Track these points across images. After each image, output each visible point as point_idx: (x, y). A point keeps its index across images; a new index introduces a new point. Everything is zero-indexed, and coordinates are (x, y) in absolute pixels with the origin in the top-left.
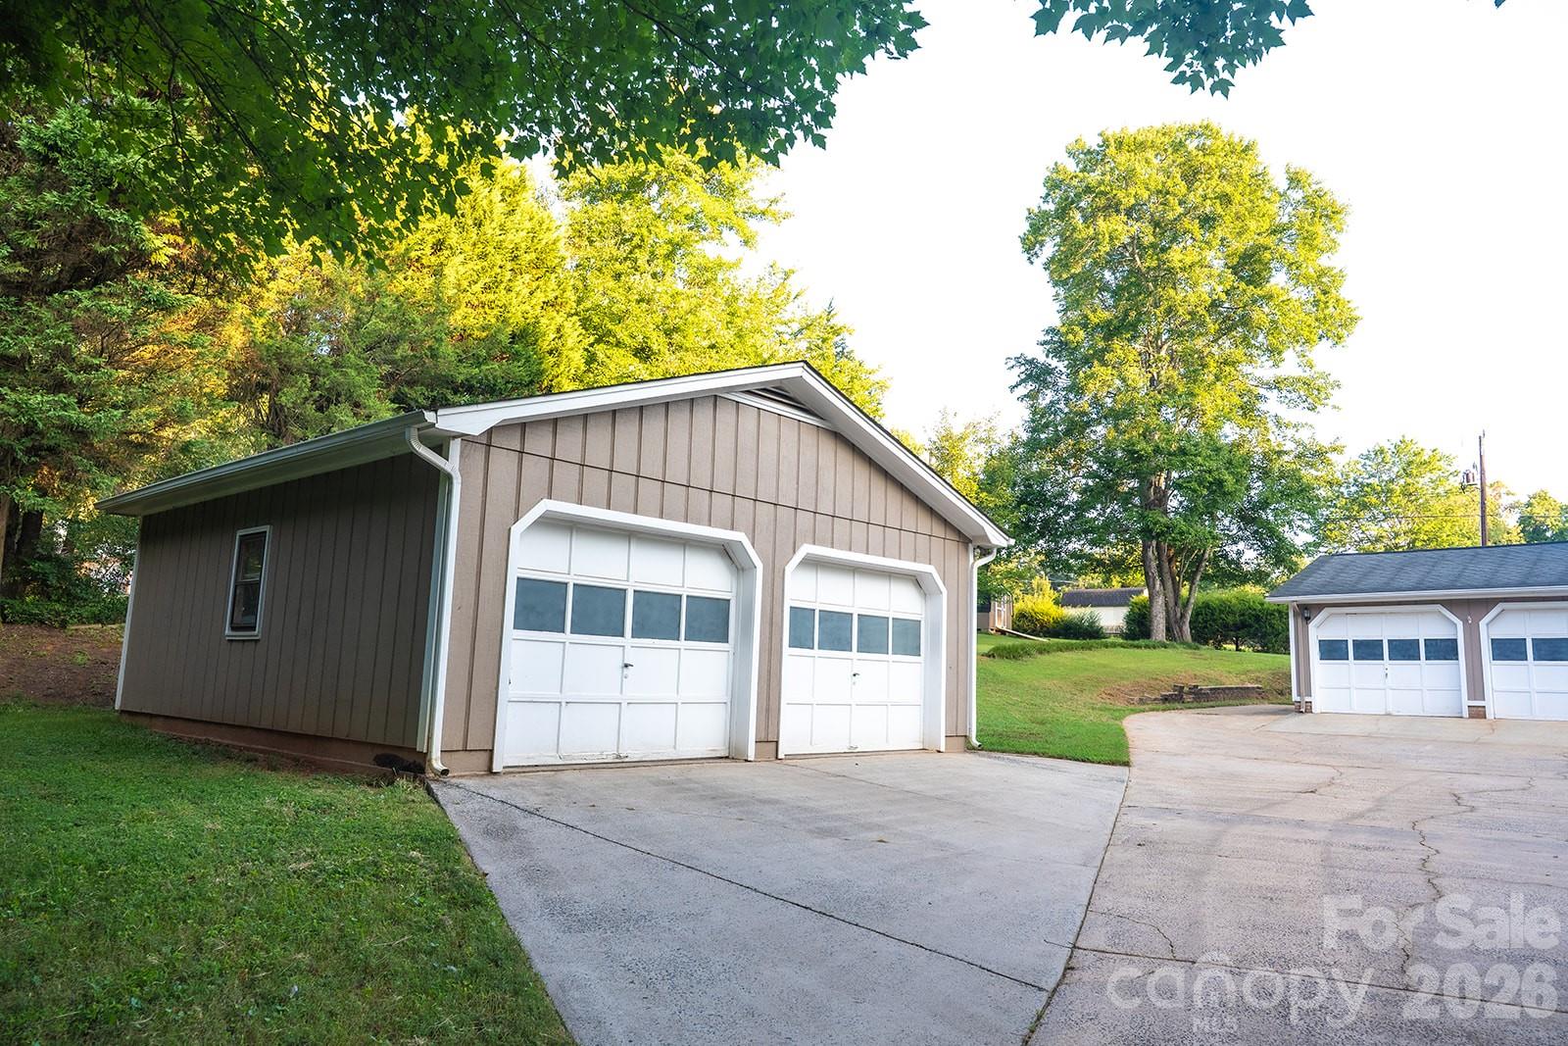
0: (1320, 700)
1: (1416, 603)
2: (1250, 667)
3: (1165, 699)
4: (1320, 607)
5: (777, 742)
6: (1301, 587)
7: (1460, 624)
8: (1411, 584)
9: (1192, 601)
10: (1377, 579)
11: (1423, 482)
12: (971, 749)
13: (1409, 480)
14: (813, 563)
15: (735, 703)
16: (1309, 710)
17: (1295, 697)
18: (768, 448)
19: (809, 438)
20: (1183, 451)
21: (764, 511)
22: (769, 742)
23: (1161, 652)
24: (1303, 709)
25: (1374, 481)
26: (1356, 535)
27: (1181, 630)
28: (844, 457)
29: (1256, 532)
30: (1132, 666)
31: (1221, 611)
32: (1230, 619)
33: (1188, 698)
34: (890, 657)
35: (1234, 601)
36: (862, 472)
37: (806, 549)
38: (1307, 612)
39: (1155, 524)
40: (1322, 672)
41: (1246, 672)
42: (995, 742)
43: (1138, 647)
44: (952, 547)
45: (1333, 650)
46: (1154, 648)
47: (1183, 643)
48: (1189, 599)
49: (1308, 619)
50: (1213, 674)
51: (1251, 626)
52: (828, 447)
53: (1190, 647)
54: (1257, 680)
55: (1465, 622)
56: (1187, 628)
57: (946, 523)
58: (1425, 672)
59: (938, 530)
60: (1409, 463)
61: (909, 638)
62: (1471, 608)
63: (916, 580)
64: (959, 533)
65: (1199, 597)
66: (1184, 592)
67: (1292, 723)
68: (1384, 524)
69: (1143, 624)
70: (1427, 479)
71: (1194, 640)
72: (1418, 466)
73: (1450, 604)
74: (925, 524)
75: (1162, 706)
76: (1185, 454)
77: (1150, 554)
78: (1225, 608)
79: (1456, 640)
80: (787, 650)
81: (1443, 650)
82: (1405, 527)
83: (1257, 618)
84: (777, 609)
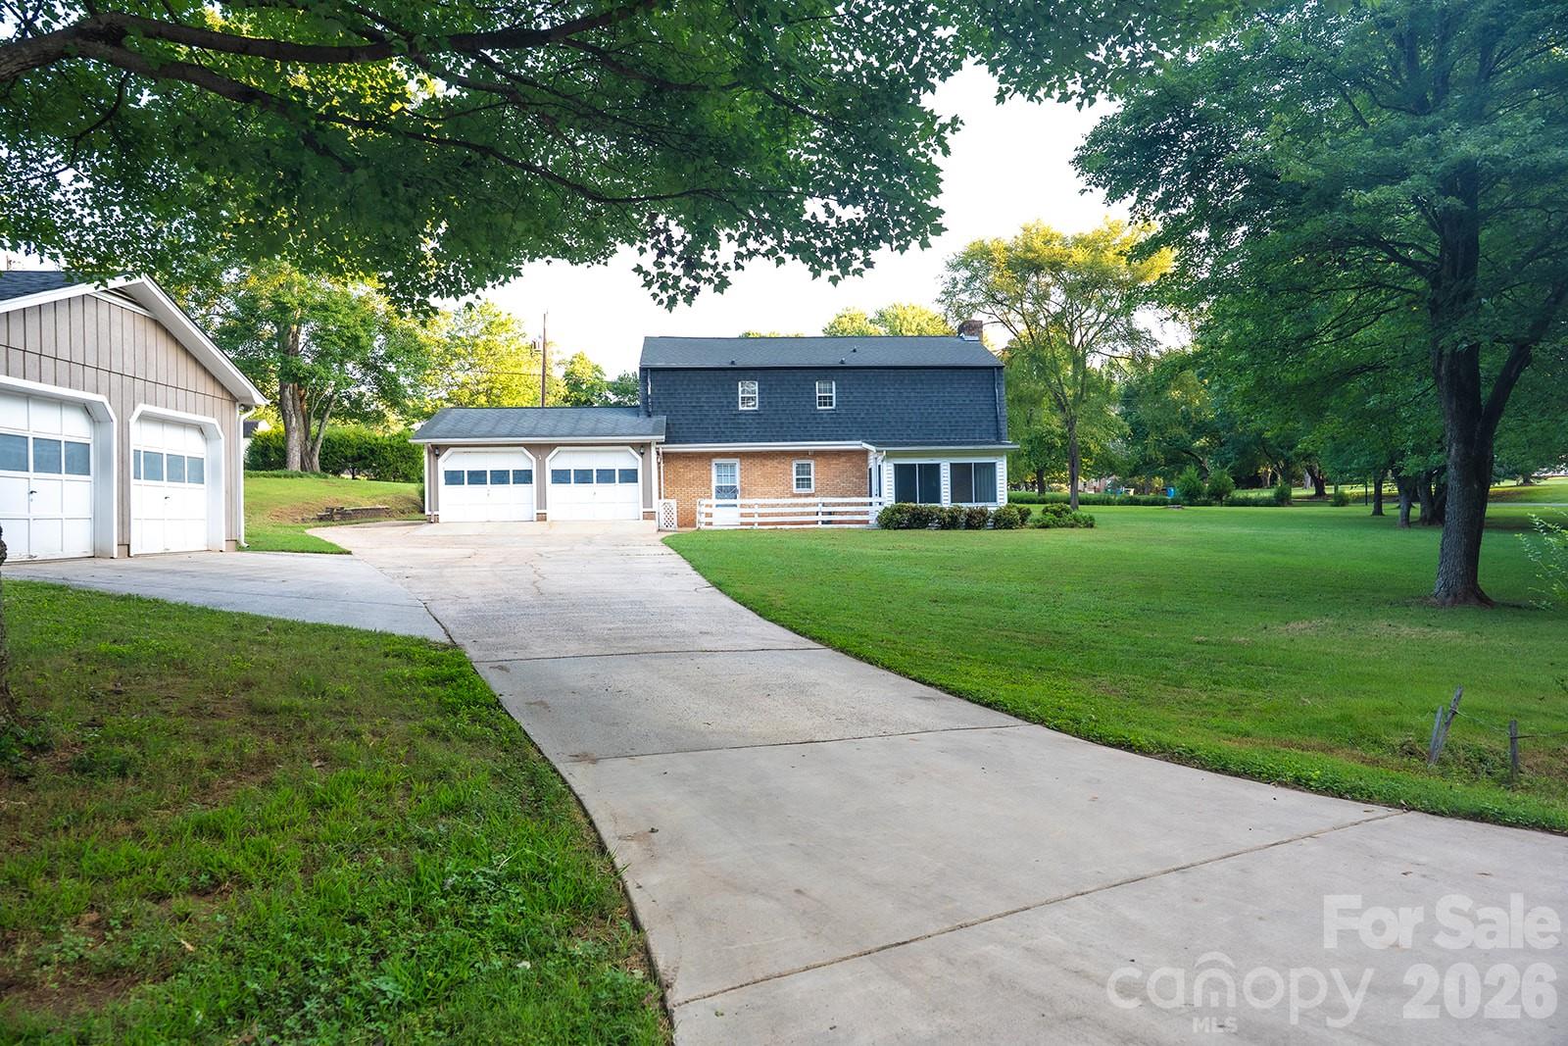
0: (444, 513)
1: (509, 445)
2: (376, 492)
3: (321, 519)
4: (447, 447)
5: (129, 545)
6: (433, 433)
7: (534, 459)
8: (506, 432)
9: (321, 436)
10: (484, 428)
11: (499, 340)
12: (240, 549)
13: (490, 337)
14: (144, 418)
15: (98, 519)
16: (437, 521)
17: (427, 512)
18: (116, 333)
19: (140, 325)
20: (324, 307)
21: (115, 378)
22: (126, 546)
23: (297, 480)
24: (433, 520)
25: (462, 334)
26: (447, 380)
27: (311, 461)
28: (162, 337)
29: (376, 378)
30: (286, 493)
31: (341, 445)
32: (349, 453)
33: (337, 517)
34: (186, 485)
35: (352, 436)
36: (172, 349)
37: (141, 408)
38: (437, 451)
39: (298, 369)
40: (446, 493)
41: (375, 497)
42: (255, 545)
43: (279, 476)
44: (226, 404)
45: (454, 478)
46: (292, 477)
47: (313, 473)
48: (318, 434)
49: (438, 455)
50: (351, 498)
51: (366, 458)
52: (151, 329)
53: (319, 476)
54: (385, 503)
55: (537, 458)
56: (316, 460)
57: (223, 387)
58: (513, 491)
59: (219, 393)
60: (491, 323)
61: (196, 471)
62: (541, 449)
63: (200, 429)
64: (231, 395)
65: (327, 430)
66: (314, 429)
67: (426, 530)
68: (469, 372)
69: (266, 455)
70: (503, 338)
71: (323, 469)
72: (498, 326)
73: (528, 446)
74: (210, 388)
75: (319, 523)
76: (327, 310)
77: (287, 393)
78: (344, 442)
79: (531, 471)
80: (133, 481)
81: (524, 477)
82: (486, 377)
83: (372, 452)
84: (126, 452)
